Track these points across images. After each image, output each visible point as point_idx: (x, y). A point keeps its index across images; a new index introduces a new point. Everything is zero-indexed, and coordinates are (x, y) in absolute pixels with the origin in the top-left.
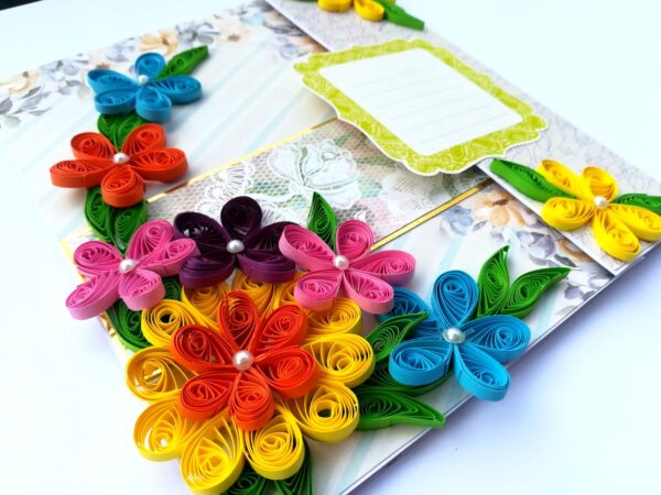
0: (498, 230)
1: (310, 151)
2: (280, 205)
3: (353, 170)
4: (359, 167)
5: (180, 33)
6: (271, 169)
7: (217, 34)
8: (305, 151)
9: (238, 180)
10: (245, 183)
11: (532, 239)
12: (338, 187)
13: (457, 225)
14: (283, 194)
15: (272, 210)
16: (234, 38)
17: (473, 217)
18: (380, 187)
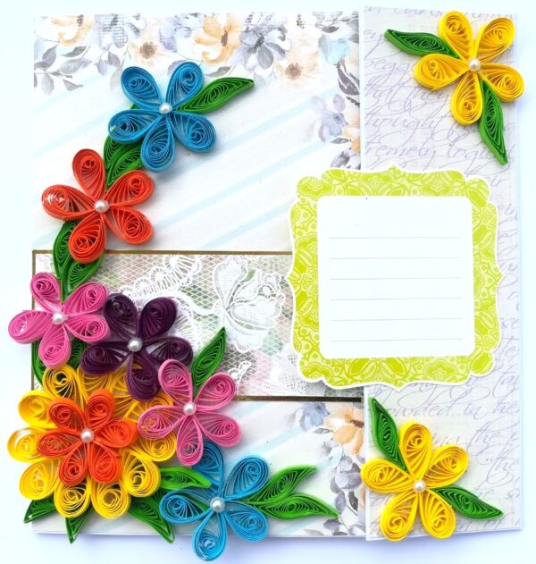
0: (332, 444)
1: (255, 276)
2: (197, 316)
3: (273, 319)
4: (281, 318)
5: (247, 31)
6: (213, 277)
7: (282, 52)
8: (251, 274)
9: (181, 273)
10: (184, 280)
11: (350, 467)
12: (249, 327)
13: (307, 419)
14: (205, 307)
15: (188, 317)
16: (294, 71)
17: (325, 421)
18: (280, 349)
